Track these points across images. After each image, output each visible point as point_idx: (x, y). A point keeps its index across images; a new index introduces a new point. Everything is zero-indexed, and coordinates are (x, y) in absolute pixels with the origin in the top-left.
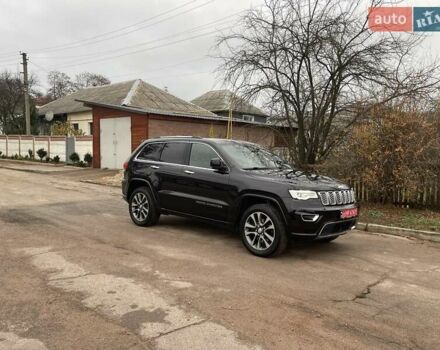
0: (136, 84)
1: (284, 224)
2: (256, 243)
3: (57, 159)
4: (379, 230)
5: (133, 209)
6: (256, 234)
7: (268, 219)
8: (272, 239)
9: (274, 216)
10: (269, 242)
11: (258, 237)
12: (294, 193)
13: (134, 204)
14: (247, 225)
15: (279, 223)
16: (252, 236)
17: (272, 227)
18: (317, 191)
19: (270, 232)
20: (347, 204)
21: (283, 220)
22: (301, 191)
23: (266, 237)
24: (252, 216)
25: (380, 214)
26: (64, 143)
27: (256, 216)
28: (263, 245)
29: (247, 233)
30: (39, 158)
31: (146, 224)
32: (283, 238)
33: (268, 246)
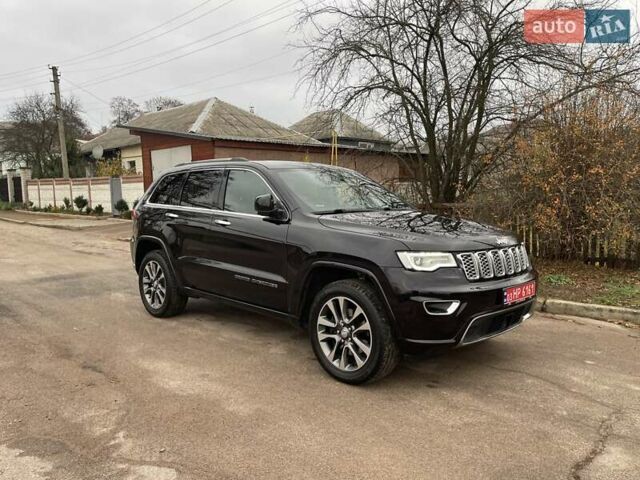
0: (210, 105)
1: (390, 322)
2: (337, 356)
3: (99, 209)
4: (567, 311)
5: (146, 287)
6: (337, 338)
7: (359, 311)
8: (367, 350)
9: (370, 304)
10: (362, 355)
11: (340, 343)
12: (408, 259)
13: (145, 280)
14: (322, 320)
15: (380, 319)
16: (330, 342)
17: (366, 326)
18: (454, 253)
19: (363, 336)
20: (515, 274)
21: (387, 314)
22: (422, 254)
23: (356, 347)
24: (330, 304)
25: (565, 280)
26: (108, 186)
27: (336, 303)
28: (351, 360)
29: (321, 336)
30: (76, 208)
31: (163, 314)
32: (389, 348)
33: (360, 363)
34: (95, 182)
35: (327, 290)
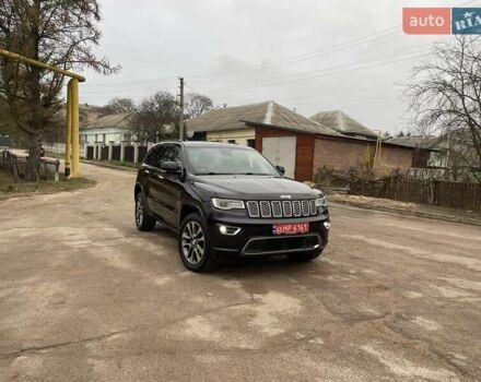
0: (271, 105)
2: (190, 255)
6: (190, 245)
7: (200, 230)
10: (200, 255)
11: (192, 249)
14: (184, 235)
16: (187, 247)
17: (203, 239)
18: (245, 201)
19: (201, 243)
23: (198, 250)
24: (188, 225)
27: (191, 226)
28: (195, 258)
29: (184, 244)
33: (199, 259)
35: (188, 218)
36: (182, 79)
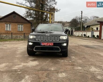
3: (89, 36)
26: (91, 32)
30: (84, 36)
34: (88, 31)
36: (82, 11)
